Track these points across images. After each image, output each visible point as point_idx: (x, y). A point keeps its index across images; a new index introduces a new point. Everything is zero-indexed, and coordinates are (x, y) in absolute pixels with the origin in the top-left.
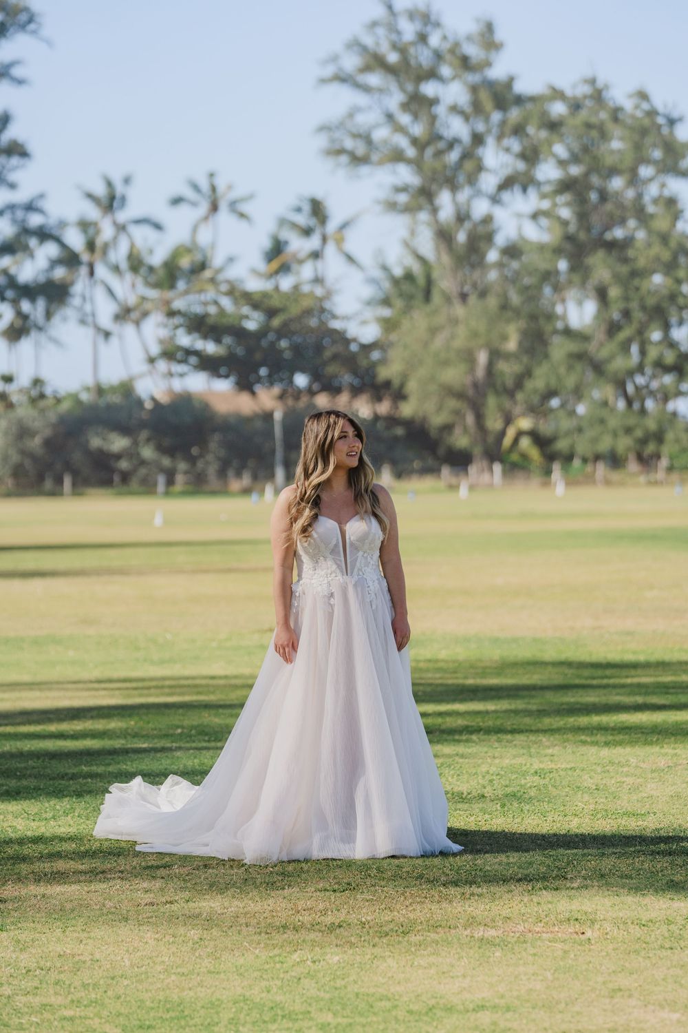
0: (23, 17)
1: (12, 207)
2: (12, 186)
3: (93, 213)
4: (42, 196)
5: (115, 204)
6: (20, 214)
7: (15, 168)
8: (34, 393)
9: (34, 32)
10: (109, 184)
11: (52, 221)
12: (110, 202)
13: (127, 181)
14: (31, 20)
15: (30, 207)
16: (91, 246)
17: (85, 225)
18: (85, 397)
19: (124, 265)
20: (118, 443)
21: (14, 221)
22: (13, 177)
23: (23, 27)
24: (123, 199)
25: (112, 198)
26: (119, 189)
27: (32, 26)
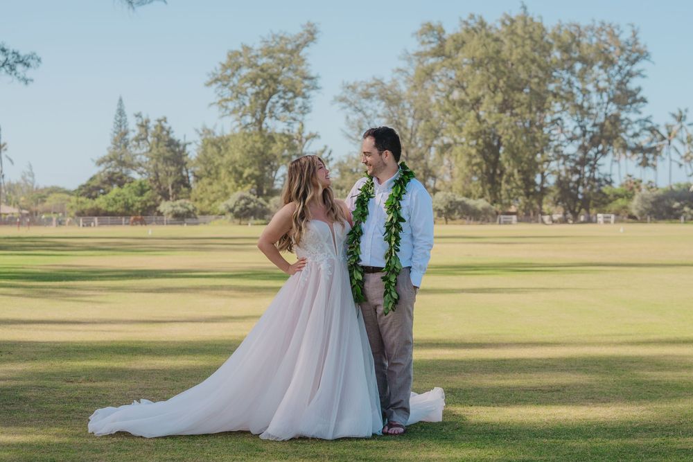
0: (645, 54)
1: (640, 120)
2: (640, 113)
3: (672, 121)
4: (651, 116)
5: (682, 119)
6: (643, 122)
7: (641, 107)
8: (649, 186)
9: (648, 60)
10: (681, 112)
11: (654, 125)
12: (680, 118)
13: (686, 111)
14: (647, 55)
15: (647, 120)
16: (669, 134)
17: (668, 127)
18: (674, 187)
19: (685, 140)
20: (676, 205)
21: (641, 125)
22: (640, 110)
23: (644, 58)
24: (685, 117)
25: (681, 117)
26: (684, 113)
27: (647, 58)
